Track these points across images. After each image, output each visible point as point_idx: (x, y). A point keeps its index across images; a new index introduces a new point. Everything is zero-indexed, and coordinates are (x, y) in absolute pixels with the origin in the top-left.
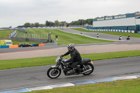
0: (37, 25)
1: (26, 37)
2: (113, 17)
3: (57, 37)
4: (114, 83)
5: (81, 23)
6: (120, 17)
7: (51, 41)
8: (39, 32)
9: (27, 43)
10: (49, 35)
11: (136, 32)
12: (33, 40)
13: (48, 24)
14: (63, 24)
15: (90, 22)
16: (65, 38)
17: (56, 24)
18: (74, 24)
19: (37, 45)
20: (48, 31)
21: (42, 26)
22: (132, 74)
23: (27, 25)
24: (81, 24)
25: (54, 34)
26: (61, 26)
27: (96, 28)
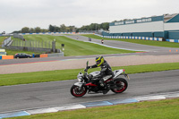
0: (38, 30)
1: (23, 45)
2: (135, 21)
3: (63, 45)
4: (136, 105)
5: (94, 28)
6: (144, 20)
7: (56, 51)
8: (40, 40)
9: (24, 54)
10: (54, 43)
11: (164, 40)
12: (33, 50)
13: (52, 29)
14: (71, 29)
15: (106, 26)
16: (74, 47)
17: (63, 29)
18: (85, 29)
19: (38, 56)
20: (51, 38)
21: (44, 31)
22: (159, 93)
23: (25, 30)
24: (94, 30)
25: (59, 42)
26: (68, 31)
27: (113, 35)
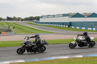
2: (54, 16)
3: (14, 28)
4: (52, 61)
5: (31, 19)
6: (58, 16)
7: (10, 31)
8: (2, 24)
10: (9, 26)
11: (69, 27)
13: (9, 19)
14: (19, 19)
15: (38, 18)
16: (20, 29)
17: (14, 19)
18: (26, 19)
20: (8, 23)
21: (4, 20)
22: (65, 55)
24: (31, 20)
25: (12, 26)
26: (17, 20)
27: (42, 23)
